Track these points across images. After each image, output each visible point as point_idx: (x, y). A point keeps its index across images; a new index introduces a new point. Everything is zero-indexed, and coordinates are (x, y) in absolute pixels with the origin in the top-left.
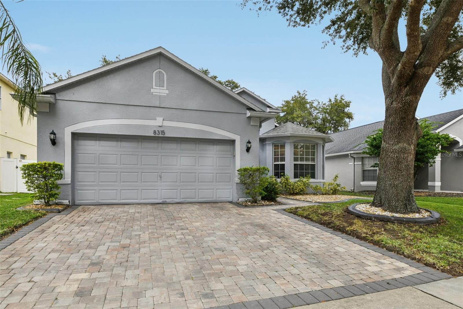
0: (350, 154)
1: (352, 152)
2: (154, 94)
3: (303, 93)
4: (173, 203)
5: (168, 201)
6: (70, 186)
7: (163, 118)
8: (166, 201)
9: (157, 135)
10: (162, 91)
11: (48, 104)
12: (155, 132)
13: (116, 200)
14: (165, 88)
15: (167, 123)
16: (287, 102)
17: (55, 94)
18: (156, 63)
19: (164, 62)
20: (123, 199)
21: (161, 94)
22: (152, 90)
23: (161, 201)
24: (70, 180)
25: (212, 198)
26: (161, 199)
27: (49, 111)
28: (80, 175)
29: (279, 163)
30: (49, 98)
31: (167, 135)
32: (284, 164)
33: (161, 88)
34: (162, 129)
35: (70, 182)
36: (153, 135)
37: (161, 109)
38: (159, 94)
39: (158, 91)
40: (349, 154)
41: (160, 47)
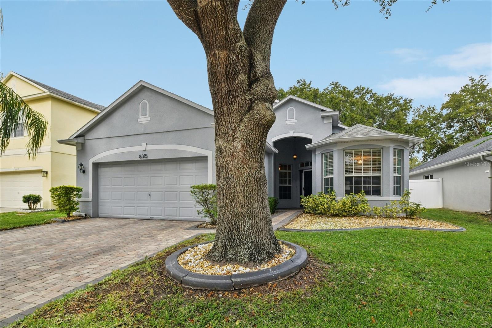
0: (483, 156)
1: (484, 153)
2: (140, 123)
4: (158, 220)
5: (155, 217)
6: (91, 203)
7: (146, 143)
8: (153, 217)
9: (142, 159)
10: (145, 119)
11: (81, 144)
12: (140, 157)
13: (121, 214)
14: (148, 116)
15: (150, 147)
17: (84, 136)
18: (141, 95)
19: (147, 94)
20: (125, 215)
21: (145, 122)
22: (139, 120)
23: (149, 217)
24: (91, 198)
25: (192, 217)
26: (150, 216)
27: (81, 149)
28: (102, 195)
29: (329, 176)
30: (80, 140)
31: (150, 158)
32: (333, 178)
33: (145, 116)
34: (145, 153)
35: (91, 200)
36: (140, 159)
37: (145, 135)
38: (143, 122)
39: (142, 119)
40: (481, 158)
41: (141, 81)
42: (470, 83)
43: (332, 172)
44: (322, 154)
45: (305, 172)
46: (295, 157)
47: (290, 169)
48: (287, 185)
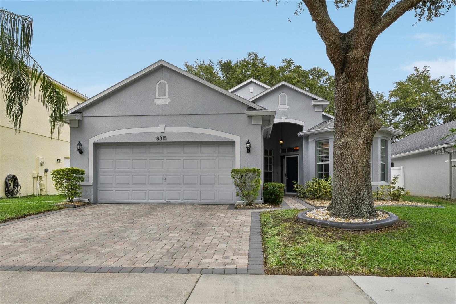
0: (444, 148)
1: (445, 146)
2: (157, 103)
3: (424, 70)
4: (176, 204)
5: (172, 201)
6: (92, 187)
7: (165, 125)
8: (170, 202)
9: (160, 141)
10: (164, 100)
11: (77, 121)
12: (158, 138)
13: (128, 199)
14: (167, 97)
15: (169, 129)
16: (401, 84)
17: (82, 112)
18: (159, 75)
19: (166, 74)
20: (134, 199)
21: (163, 103)
22: (156, 100)
23: (165, 202)
24: (92, 182)
25: (214, 200)
26: (166, 200)
27: (78, 127)
28: (102, 178)
29: (323, 163)
30: (78, 117)
31: (169, 140)
32: (328, 164)
33: (163, 97)
34: (164, 135)
35: (92, 184)
36: (156, 141)
37: (163, 116)
38: (161, 103)
39: (161, 100)
40: (443, 149)
41: (161, 60)
42: (415, 73)
43: (327, 159)
44: (316, 141)
45: (287, 158)
46: (281, 142)
47: (270, 155)
48: (269, 171)
